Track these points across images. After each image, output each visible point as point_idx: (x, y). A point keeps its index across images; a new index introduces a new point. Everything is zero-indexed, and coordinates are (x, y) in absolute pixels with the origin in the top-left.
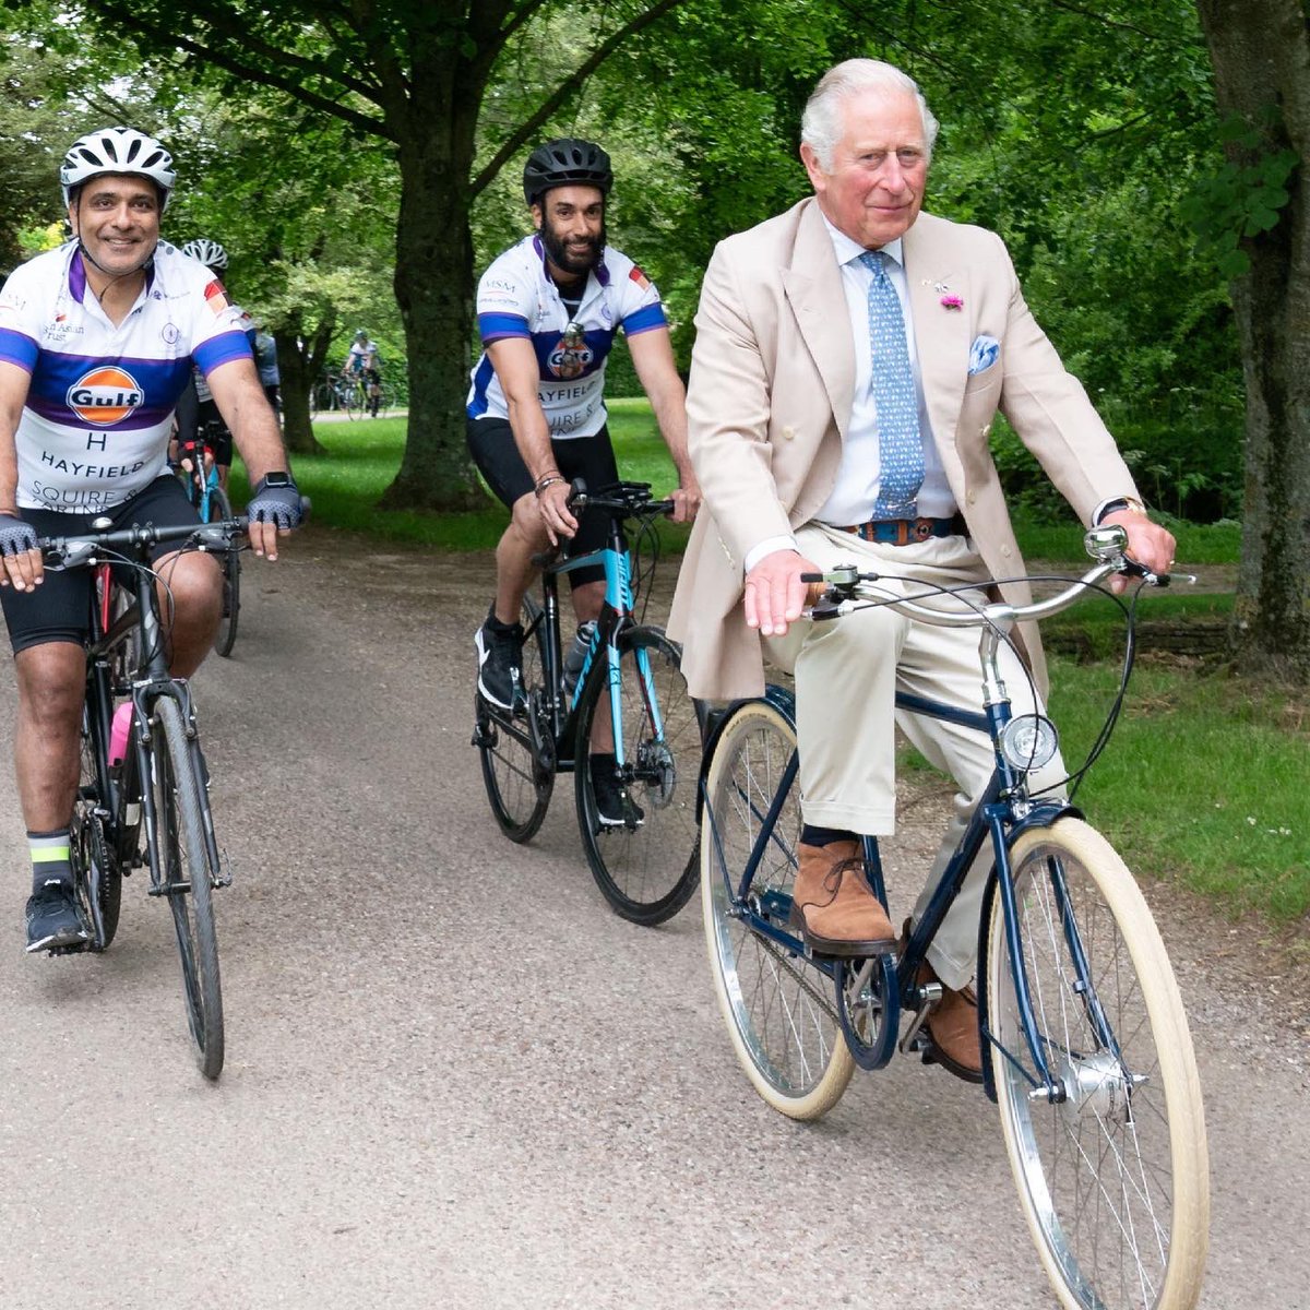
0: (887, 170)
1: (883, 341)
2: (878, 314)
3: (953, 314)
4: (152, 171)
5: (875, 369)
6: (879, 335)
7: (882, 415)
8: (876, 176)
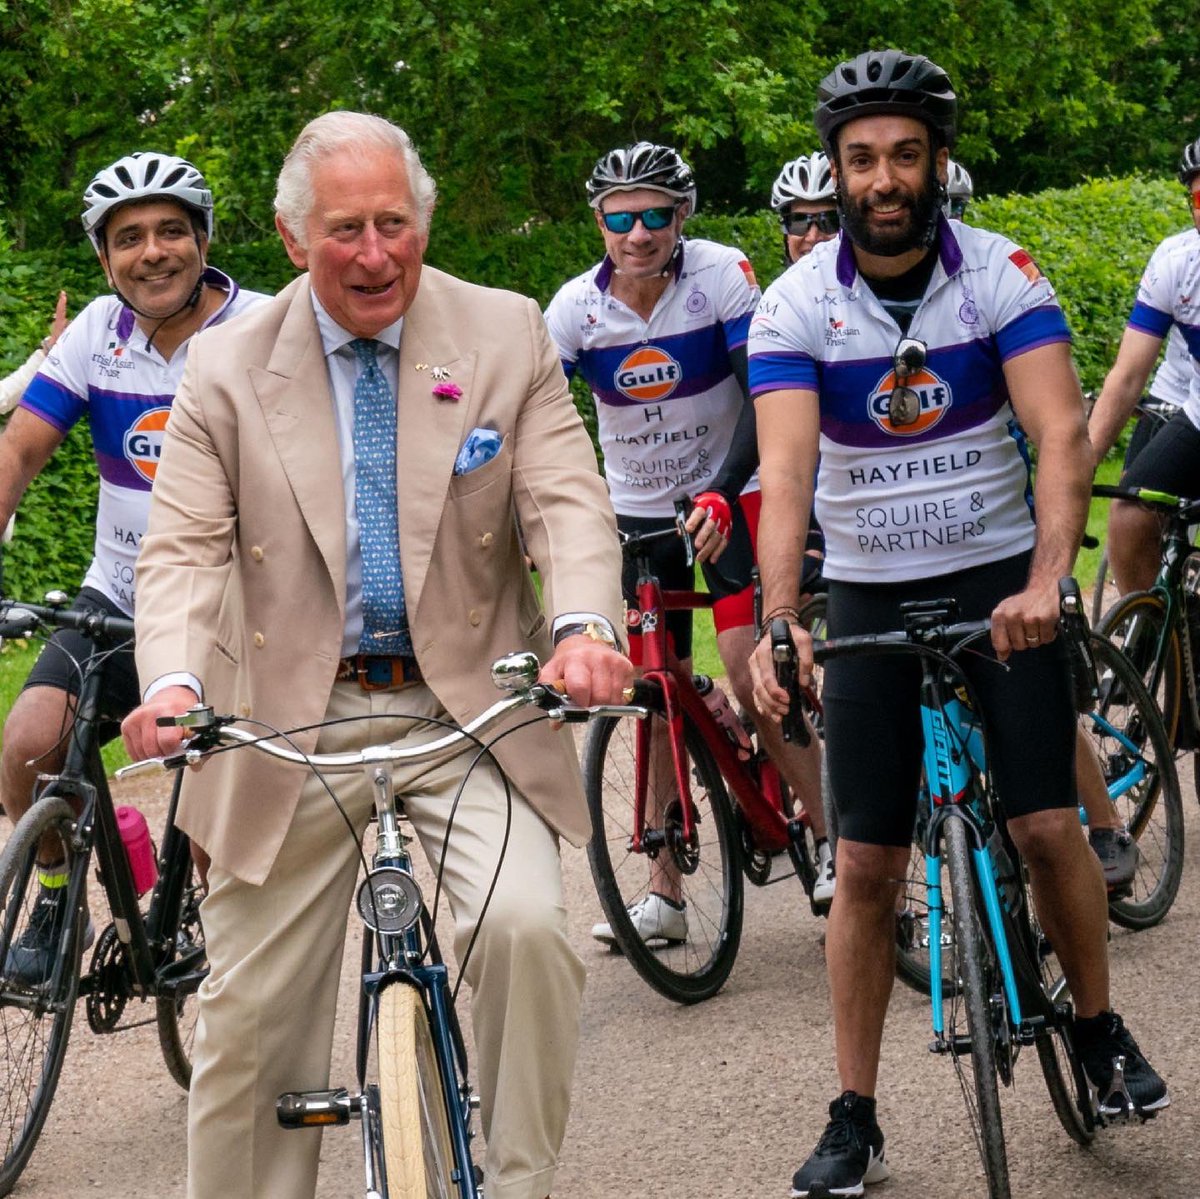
0: (364, 242)
1: (370, 444)
2: (364, 413)
3: (446, 407)
4: (179, 188)
5: (358, 476)
6: (364, 437)
7: (367, 530)
8: (350, 249)
